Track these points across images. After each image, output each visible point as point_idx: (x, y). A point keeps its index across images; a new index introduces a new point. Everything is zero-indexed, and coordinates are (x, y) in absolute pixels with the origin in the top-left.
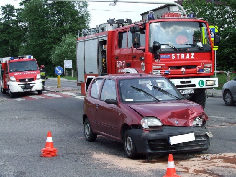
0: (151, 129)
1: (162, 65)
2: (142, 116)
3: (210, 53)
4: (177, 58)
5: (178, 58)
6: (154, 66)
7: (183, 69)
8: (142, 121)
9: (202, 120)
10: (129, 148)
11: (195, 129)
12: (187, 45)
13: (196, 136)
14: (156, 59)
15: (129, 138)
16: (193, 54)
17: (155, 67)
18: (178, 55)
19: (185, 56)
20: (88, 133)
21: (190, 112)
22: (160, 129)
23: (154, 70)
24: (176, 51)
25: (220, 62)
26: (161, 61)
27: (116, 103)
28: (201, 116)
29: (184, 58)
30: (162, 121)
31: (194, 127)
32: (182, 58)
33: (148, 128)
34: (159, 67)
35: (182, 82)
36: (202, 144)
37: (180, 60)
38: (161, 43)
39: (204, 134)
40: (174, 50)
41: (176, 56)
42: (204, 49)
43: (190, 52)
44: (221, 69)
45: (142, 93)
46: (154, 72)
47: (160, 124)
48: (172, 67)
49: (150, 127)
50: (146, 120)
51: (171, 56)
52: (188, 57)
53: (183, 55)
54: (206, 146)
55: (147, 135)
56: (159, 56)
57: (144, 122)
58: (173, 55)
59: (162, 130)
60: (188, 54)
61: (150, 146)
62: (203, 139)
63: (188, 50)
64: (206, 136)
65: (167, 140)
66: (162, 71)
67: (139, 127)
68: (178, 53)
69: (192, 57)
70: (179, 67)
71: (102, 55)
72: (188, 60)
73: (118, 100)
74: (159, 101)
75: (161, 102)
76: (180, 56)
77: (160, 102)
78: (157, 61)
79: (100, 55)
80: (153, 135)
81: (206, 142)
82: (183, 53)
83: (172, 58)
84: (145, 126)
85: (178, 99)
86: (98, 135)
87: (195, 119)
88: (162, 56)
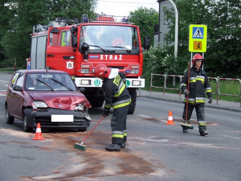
0: (38, 110)
1: (90, 65)
2: (34, 100)
3: (138, 56)
4: (109, 59)
5: (106, 59)
6: (82, 65)
8: (34, 103)
9: (83, 106)
10: (25, 124)
11: (76, 113)
12: (116, 47)
13: (75, 118)
14: (85, 59)
15: (26, 117)
16: (121, 56)
17: (83, 66)
18: (106, 56)
19: (114, 58)
20: (7, 117)
22: (46, 110)
23: (82, 68)
24: (105, 52)
26: (89, 61)
27: (21, 91)
28: (83, 103)
29: (112, 59)
30: (47, 105)
31: (75, 111)
32: (110, 59)
33: (37, 108)
34: (88, 66)
36: (81, 124)
38: (90, 44)
39: (84, 116)
40: (102, 52)
41: (104, 57)
42: (133, 52)
43: (118, 54)
45: (43, 84)
46: (82, 70)
47: (46, 106)
49: (38, 108)
50: (36, 103)
51: (100, 57)
52: (116, 58)
53: (111, 57)
54: (84, 126)
55: (34, 113)
56: (88, 56)
57: (34, 104)
58: (102, 56)
59: (47, 111)
60: (116, 56)
61: (37, 122)
62: (82, 120)
63: (117, 52)
64: (85, 118)
65: (50, 118)
66: (90, 70)
67: (30, 107)
68: (107, 54)
69: (120, 59)
72: (116, 61)
73: (23, 89)
74: (53, 91)
75: (55, 91)
76: (108, 58)
77: (54, 92)
78: (86, 60)
80: (40, 114)
81: (85, 123)
82: (111, 54)
83: (101, 58)
84: (34, 107)
85: (71, 90)
86: (15, 118)
87: (77, 105)
88: (91, 56)
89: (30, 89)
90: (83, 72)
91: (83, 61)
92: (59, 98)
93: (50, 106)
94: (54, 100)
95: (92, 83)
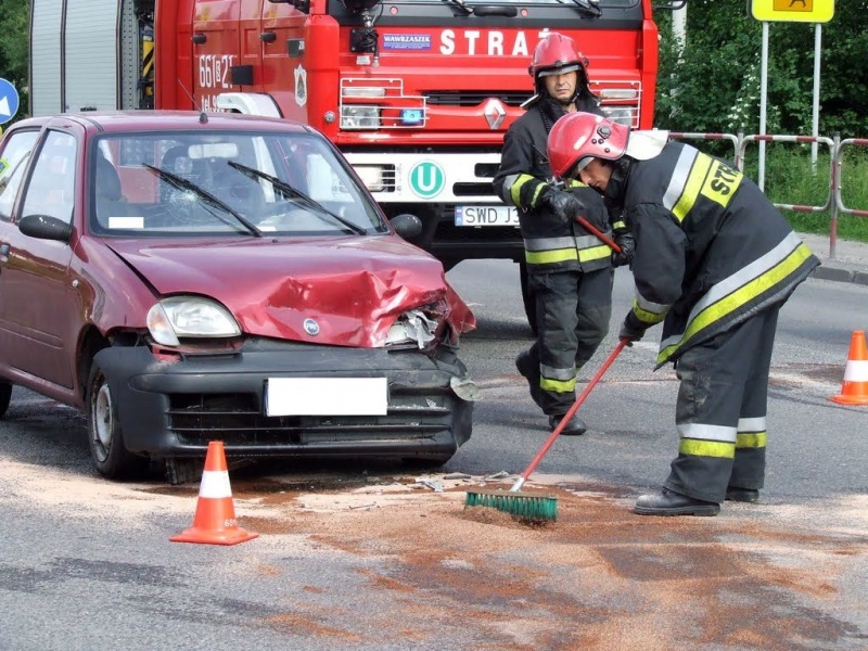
0: (187, 350)
1: (387, 83)
2: (154, 290)
3: (633, 34)
5: (472, 51)
6: (347, 83)
7: (493, 107)
8: (155, 309)
9: (434, 325)
10: (103, 432)
11: (399, 362)
13: (396, 393)
14: (362, 50)
15: (105, 388)
17: (350, 92)
18: (472, 35)
19: (509, 44)
21: (379, 287)
22: (229, 350)
23: (348, 102)
24: (463, 15)
25: (846, 91)
26: (384, 62)
27: (67, 236)
28: (433, 306)
29: (500, 52)
30: (238, 319)
31: (393, 351)
32: (491, 52)
33: (175, 342)
34: (375, 93)
35: (481, 169)
36: (428, 430)
37: (483, 61)
39: (436, 382)
40: (449, 13)
41: (461, 44)
42: (606, 15)
43: (532, 26)
44: (852, 128)
45: (191, 196)
46: (347, 113)
48: (438, 96)
49: (184, 340)
50: (170, 311)
51: (436, 43)
52: (521, 46)
53: (496, 39)
54: (442, 439)
55: (165, 371)
56: (375, 36)
57: (160, 319)
58: (447, 36)
59: (237, 356)
60: (521, 36)
61: (178, 421)
62: (433, 406)
63: (524, 13)
64: (447, 393)
65: (253, 398)
66: (389, 113)
67: (136, 336)
68: (473, 27)
70: (473, 97)
71: (141, 25)
72: (520, 62)
73: (77, 224)
74: (256, 234)
75: (265, 239)
76: (482, 44)
77: (258, 240)
78: (364, 60)
79: (132, 22)
80: (198, 377)
81: (447, 421)
82: (494, 27)
83: (443, 49)
84: (162, 335)
85: (353, 231)
86: (15, 388)
87: (400, 316)
88: (390, 39)
89: (116, 223)
90: (349, 123)
91: (352, 63)
92: (301, 279)
93: (252, 328)
94: (273, 287)
95: (401, 179)
